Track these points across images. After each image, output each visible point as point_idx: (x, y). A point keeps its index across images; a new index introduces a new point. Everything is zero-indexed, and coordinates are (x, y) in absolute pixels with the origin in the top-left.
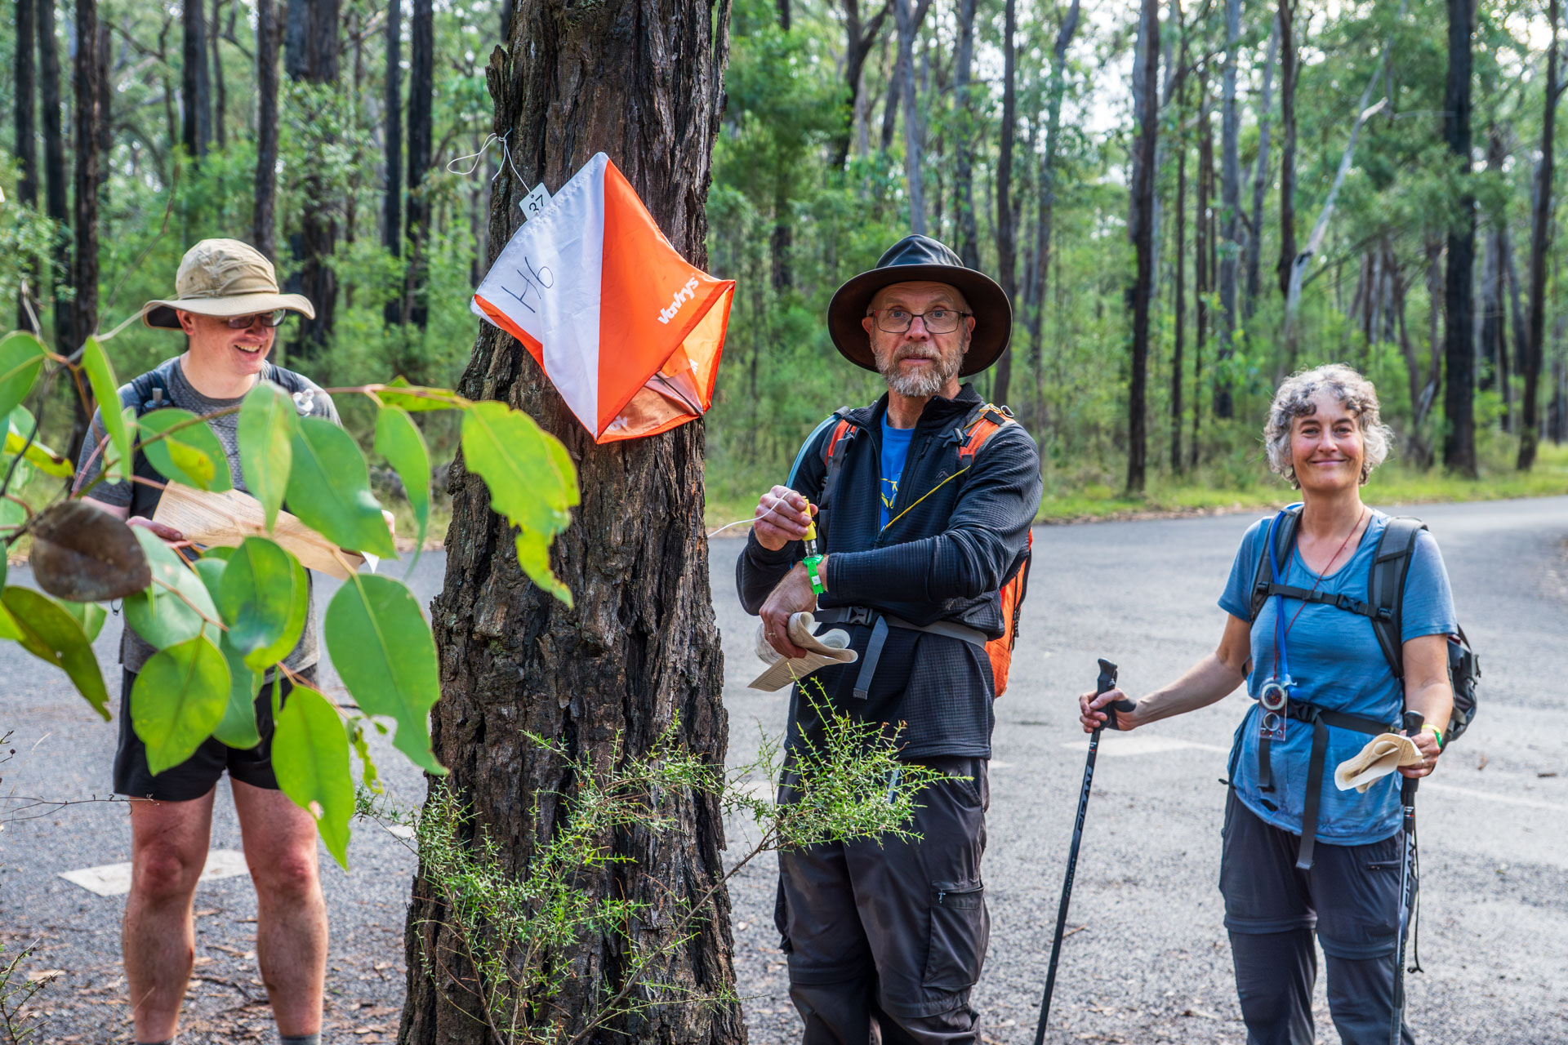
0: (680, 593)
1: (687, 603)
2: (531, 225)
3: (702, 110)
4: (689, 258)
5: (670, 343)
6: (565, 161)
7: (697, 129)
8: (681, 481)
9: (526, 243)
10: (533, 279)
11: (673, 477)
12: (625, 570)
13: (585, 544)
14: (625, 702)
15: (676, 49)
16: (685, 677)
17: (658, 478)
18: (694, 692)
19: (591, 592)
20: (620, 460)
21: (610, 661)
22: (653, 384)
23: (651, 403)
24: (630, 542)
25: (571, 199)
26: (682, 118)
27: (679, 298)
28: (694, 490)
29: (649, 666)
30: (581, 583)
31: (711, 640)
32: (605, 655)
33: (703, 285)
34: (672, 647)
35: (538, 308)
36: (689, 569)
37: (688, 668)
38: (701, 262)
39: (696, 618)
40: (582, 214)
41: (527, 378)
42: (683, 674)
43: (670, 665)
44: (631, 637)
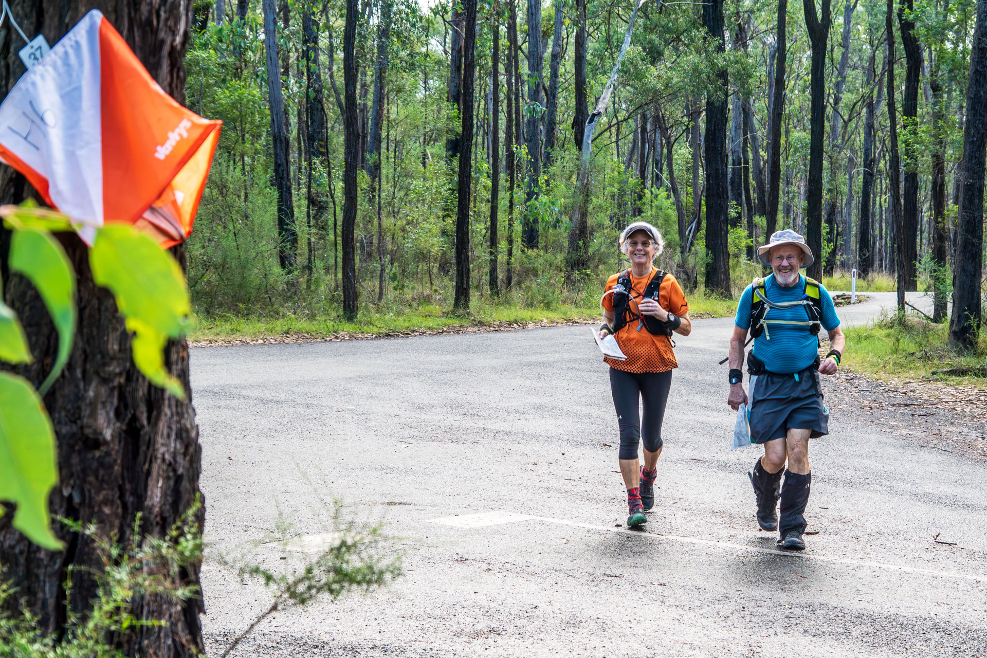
1: (173, 403)
2: (35, 73)
6: (61, 18)
9: (31, 89)
10: (37, 120)
12: (120, 374)
13: (85, 351)
14: (121, 489)
16: (172, 466)
18: (179, 479)
21: (108, 454)
22: (148, 215)
24: (125, 350)
25: (70, 50)
27: (174, 137)
29: (141, 457)
30: (82, 385)
31: (193, 434)
32: (104, 449)
33: (195, 125)
34: (160, 440)
35: (43, 146)
37: (174, 458)
39: (180, 415)
40: (81, 64)
42: (170, 464)
43: (159, 456)
44: (125, 432)
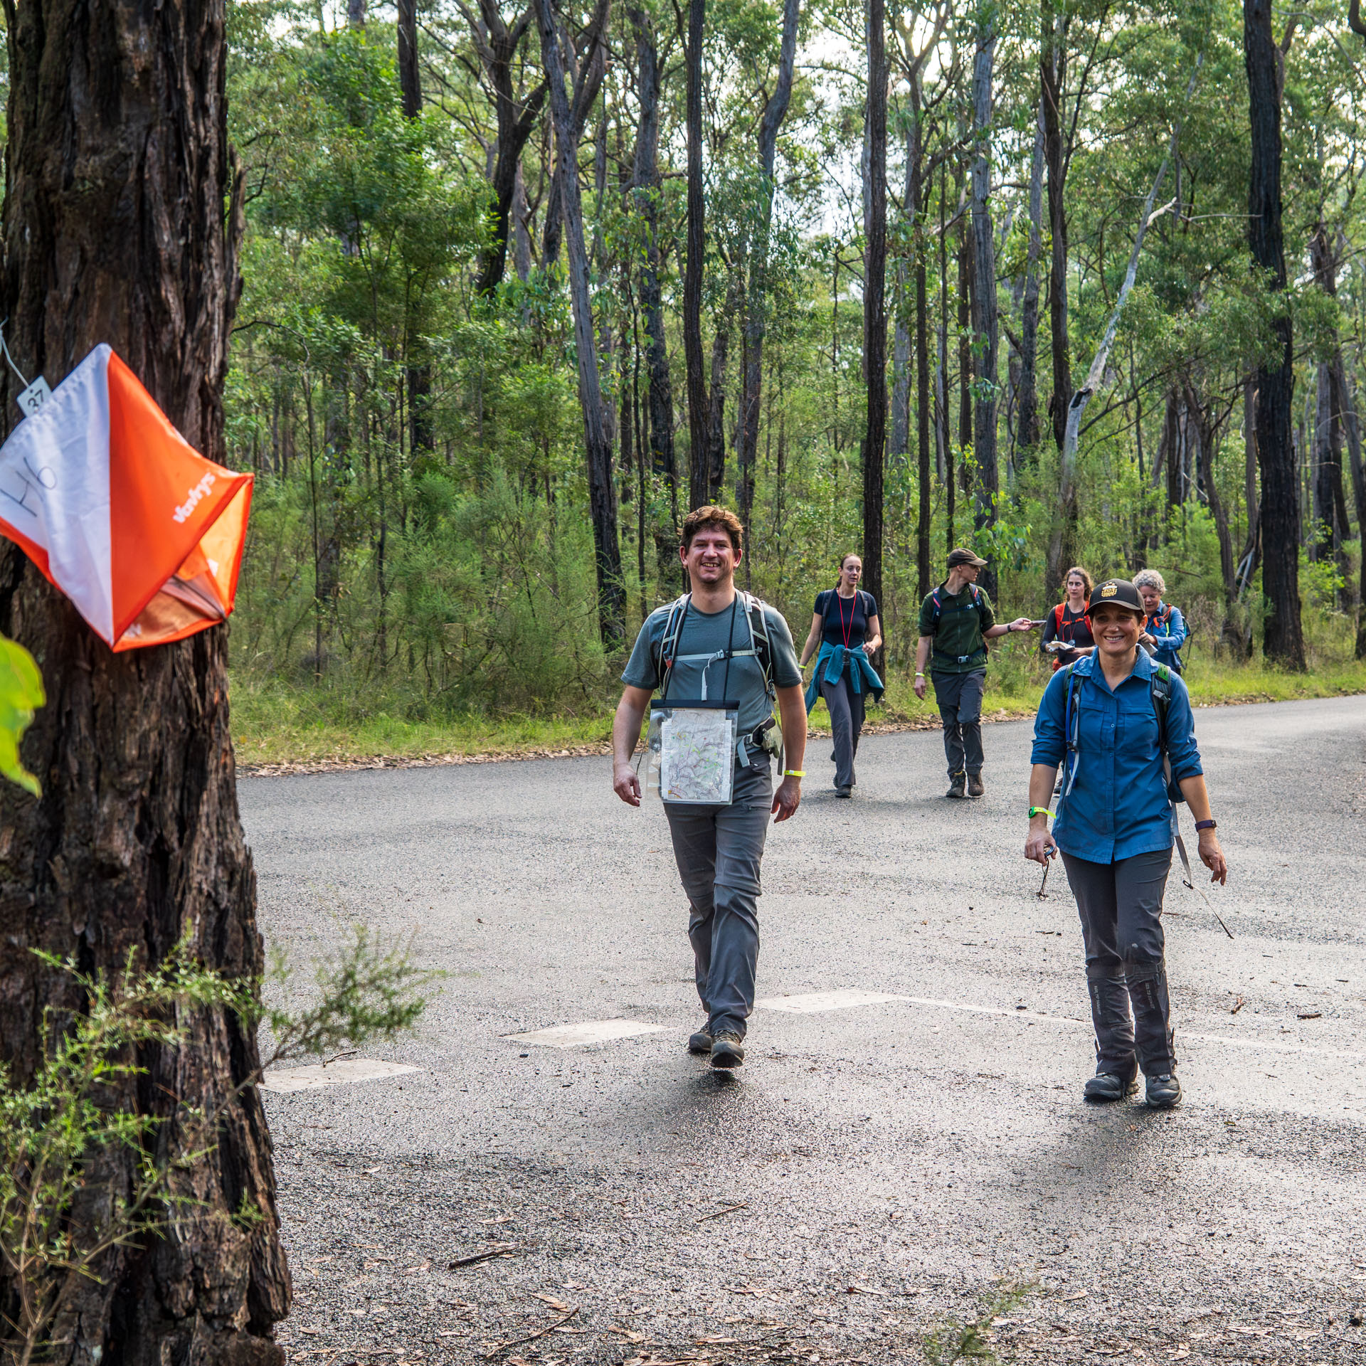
0: (204, 809)
1: (213, 820)
2: (30, 422)
3: (214, 296)
4: (205, 453)
5: (184, 543)
6: (66, 352)
7: (210, 317)
8: (202, 690)
9: (26, 443)
10: (33, 480)
11: (193, 685)
12: (142, 785)
13: (98, 758)
14: (147, 926)
15: (184, 232)
16: (213, 899)
17: (176, 686)
18: (223, 915)
19: (105, 810)
20: (133, 669)
21: (128, 883)
22: (169, 588)
23: (166, 608)
24: (146, 756)
25: (73, 395)
26: (193, 306)
27: (195, 496)
28: (217, 698)
29: (172, 888)
30: (94, 800)
31: (240, 858)
32: (123, 877)
33: (219, 480)
34: (195, 866)
35: (40, 512)
36: (213, 783)
37: (215, 888)
38: (219, 456)
39: (223, 835)
40: (86, 411)
41: (30, 584)
42: (209, 895)
43: (195, 885)
44: (151, 856)
